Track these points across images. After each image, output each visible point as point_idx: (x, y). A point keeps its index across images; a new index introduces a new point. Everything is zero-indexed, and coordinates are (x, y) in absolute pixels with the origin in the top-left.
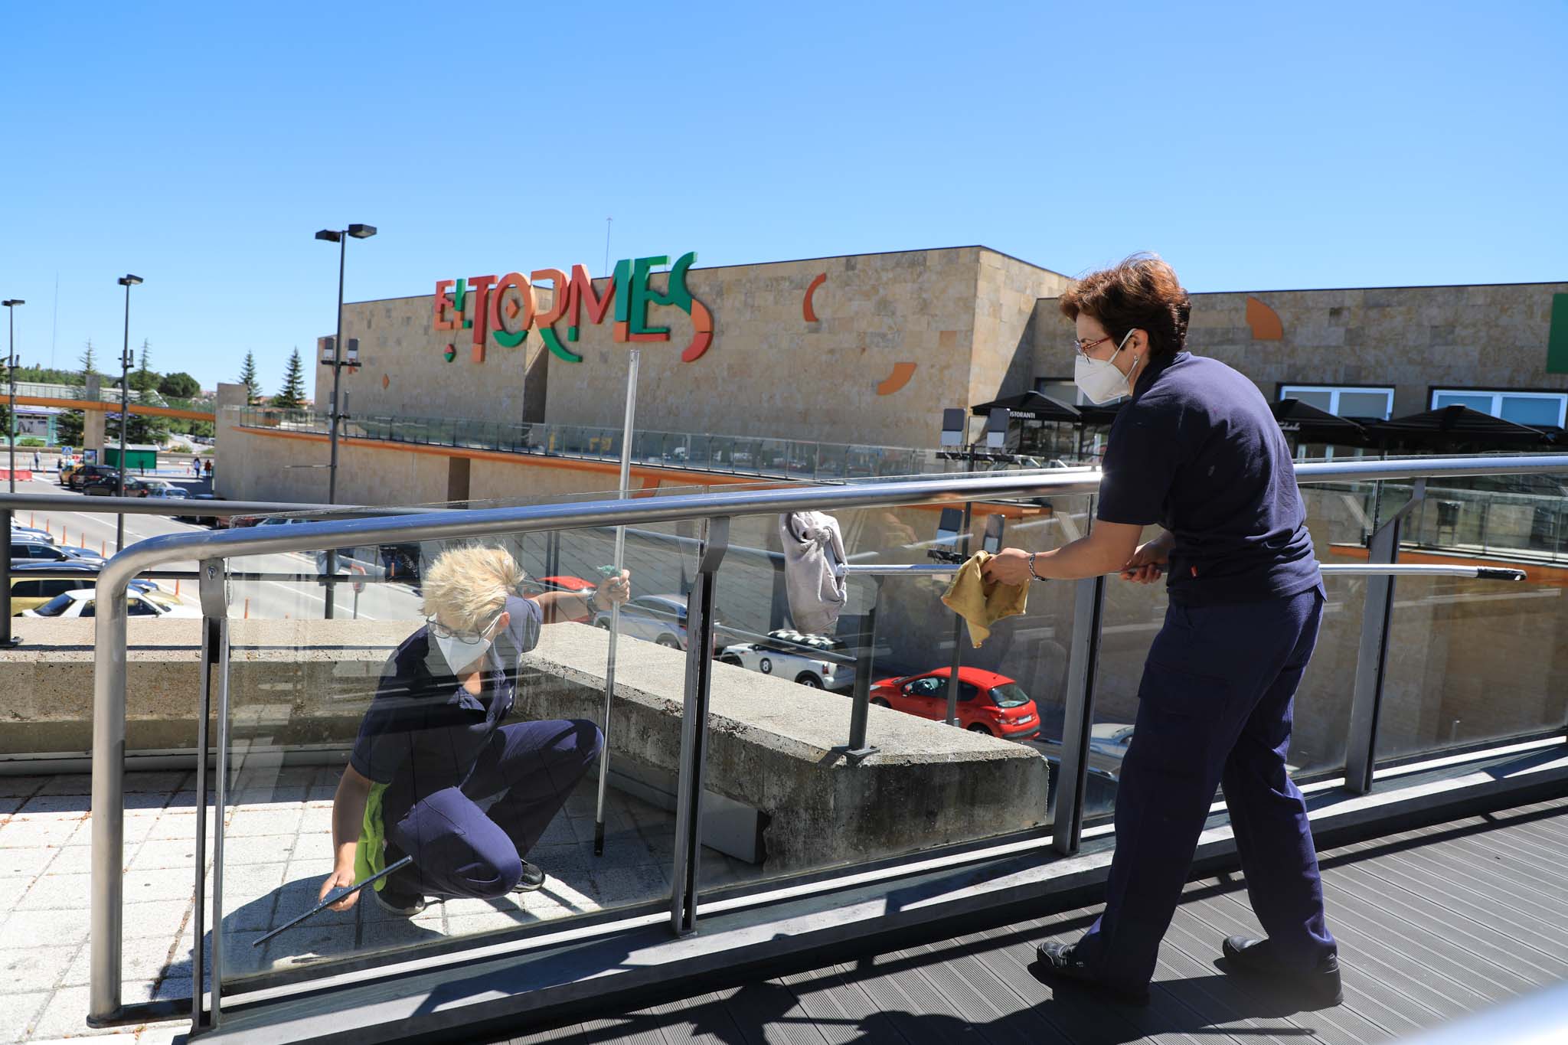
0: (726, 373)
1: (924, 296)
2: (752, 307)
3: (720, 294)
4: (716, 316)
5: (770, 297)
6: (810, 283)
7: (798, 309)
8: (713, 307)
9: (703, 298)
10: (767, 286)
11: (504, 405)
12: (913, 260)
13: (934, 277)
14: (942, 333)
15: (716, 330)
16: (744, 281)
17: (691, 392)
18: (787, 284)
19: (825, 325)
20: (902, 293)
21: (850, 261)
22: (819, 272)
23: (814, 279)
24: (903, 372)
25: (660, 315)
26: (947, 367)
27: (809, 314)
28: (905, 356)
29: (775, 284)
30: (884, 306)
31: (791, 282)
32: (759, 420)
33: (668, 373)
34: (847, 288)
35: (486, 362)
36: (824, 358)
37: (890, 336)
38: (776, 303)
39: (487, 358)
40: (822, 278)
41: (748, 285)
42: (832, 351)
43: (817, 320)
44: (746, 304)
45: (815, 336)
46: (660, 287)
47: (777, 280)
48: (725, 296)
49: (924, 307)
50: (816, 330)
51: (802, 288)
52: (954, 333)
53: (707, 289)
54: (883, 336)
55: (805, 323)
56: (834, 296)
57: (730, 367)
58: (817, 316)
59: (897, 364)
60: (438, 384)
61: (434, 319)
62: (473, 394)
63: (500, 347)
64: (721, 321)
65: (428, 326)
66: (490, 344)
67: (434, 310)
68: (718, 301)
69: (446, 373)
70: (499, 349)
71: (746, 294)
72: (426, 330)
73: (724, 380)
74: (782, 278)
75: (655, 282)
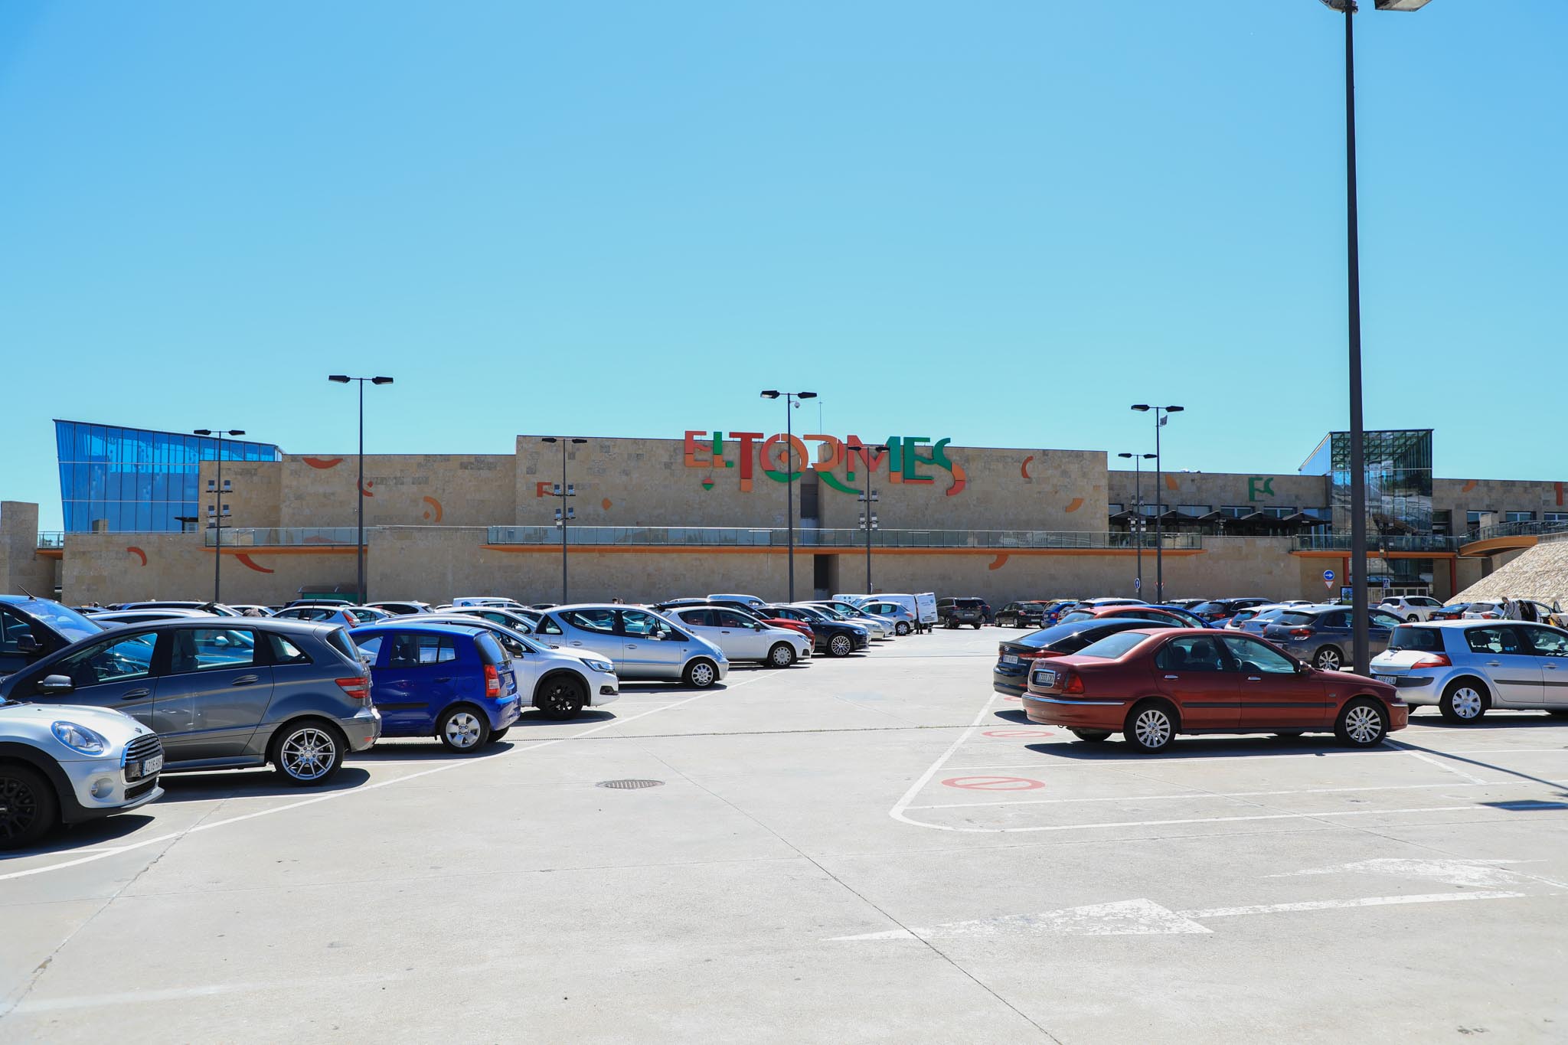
0: (975, 502)
1: (1085, 470)
2: (989, 469)
3: (967, 460)
4: (966, 472)
5: (1000, 466)
6: (1024, 460)
7: (1019, 472)
8: (964, 467)
10: (998, 459)
11: (778, 521)
12: (1078, 455)
13: (1088, 463)
14: (1094, 487)
16: (983, 455)
17: (951, 512)
18: (1010, 459)
19: (1034, 480)
20: (1074, 468)
21: (1045, 452)
22: (1028, 456)
23: (1025, 458)
24: (1076, 503)
25: (922, 470)
26: (1098, 500)
27: (1025, 474)
28: (1078, 496)
29: (1003, 459)
30: (1065, 473)
31: (1013, 459)
33: (933, 501)
34: (1045, 464)
35: (752, 491)
36: (1035, 495)
37: (1069, 486)
38: (1004, 468)
39: (753, 488)
40: (1030, 459)
41: (985, 458)
42: (1040, 493)
43: (1029, 478)
44: (985, 467)
45: (1029, 485)
47: (1004, 457)
48: (970, 463)
49: (1084, 475)
50: (1030, 483)
51: (1019, 462)
52: (1099, 486)
53: (958, 458)
54: (1066, 486)
55: (1022, 478)
56: (1038, 467)
57: (978, 499)
58: (1029, 475)
59: (1074, 499)
60: (689, 506)
61: (680, 458)
62: (739, 514)
63: (770, 482)
64: (970, 475)
65: (672, 463)
66: (757, 480)
67: (677, 451)
68: (966, 464)
69: (700, 498)
70: (769, 483)
71: (985, 463)
72: (668, 465)
73: (974, 506)
74: (1007, 456)
75: (918, 451)
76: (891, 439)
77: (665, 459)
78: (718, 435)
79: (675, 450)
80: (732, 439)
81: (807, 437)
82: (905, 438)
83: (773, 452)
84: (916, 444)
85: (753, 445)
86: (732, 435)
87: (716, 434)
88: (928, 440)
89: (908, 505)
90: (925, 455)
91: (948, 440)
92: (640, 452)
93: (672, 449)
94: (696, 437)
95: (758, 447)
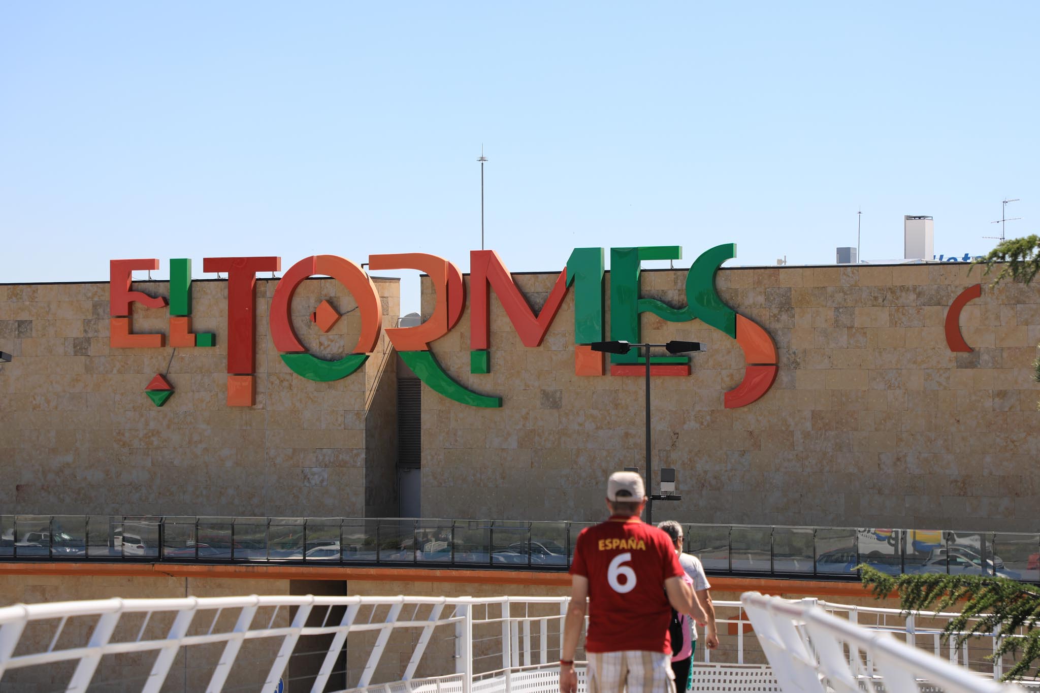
0: (808, 425)
2: (850, 327)
3: (786, 306)
4: (782, 339)
5: (883, 316)
6: (954, 297)
7: (938, 333)
8: (774, 326)
9: (755, 312)
10: (876, 298)
11: (316, 480)
15: (784, 360)
16: (830, 290)
17: (743, 453)
18: (913, 296)
19: (985, 357)
22: (970, 282)
23: (960, 291)
27: (955, 341)
29: (889, 296)
31: (919, 295)
32: (880, 492)
33: (692, 425)
34: (1020, 307)
35: (259, 406)
36: (988, 403)
38: (894, 323)
39: (260, 398)
40: (974, 292)
41: (839, 297)
42: (1002, 394)
43: (970, 350)
44: (837, 323)
45: (969, 372)
46: (664, 292)
47: (892, 291)
48: (797, 310)
50: (972, 365)
51: (939, 304)
53: (761, 299)
55: (949, 352)
56: (998, 317)
57: (815, 415)
58: (970, 344)
60: (124, 445)
61: (104, 328)
62: (229, 464)
63: (297, 380)
64: (794, 347)
65: (88, 340)
66: (269, 374)
67: (101, 311)
68: (784, 317)
69: (147, 424)
70: (294, 382)
71: (837, 309)
72: (80, 347)
73: (806, 435)
74: (903, 288)
75: (652, 286)
76: (578, 253)
77: (75, 331)
78: (179, 266)
79: (95, 306)
80: (213, 276)
81: (377, 262)
82: (614, 251)
83: (303, 303)
84: (645, 264)
85: (261, 288)
86: (210, 264)
87: (174, 263)
88: (672, 252)
89: (627, 435)
90: (673, 295)
91: (727, 251)
92: (24, 316)
93: (89, 305)
94: (138, 275)
95: (270, 289)
